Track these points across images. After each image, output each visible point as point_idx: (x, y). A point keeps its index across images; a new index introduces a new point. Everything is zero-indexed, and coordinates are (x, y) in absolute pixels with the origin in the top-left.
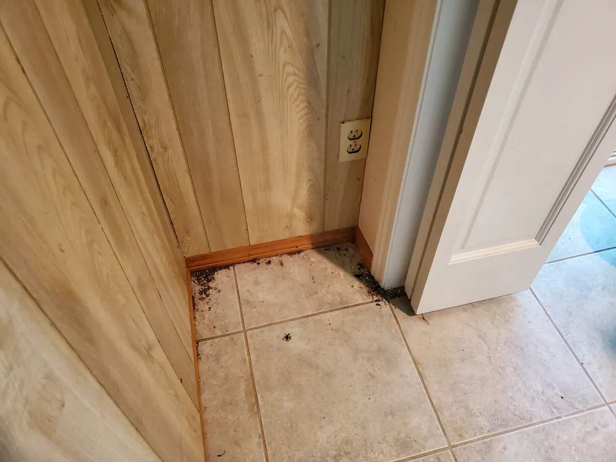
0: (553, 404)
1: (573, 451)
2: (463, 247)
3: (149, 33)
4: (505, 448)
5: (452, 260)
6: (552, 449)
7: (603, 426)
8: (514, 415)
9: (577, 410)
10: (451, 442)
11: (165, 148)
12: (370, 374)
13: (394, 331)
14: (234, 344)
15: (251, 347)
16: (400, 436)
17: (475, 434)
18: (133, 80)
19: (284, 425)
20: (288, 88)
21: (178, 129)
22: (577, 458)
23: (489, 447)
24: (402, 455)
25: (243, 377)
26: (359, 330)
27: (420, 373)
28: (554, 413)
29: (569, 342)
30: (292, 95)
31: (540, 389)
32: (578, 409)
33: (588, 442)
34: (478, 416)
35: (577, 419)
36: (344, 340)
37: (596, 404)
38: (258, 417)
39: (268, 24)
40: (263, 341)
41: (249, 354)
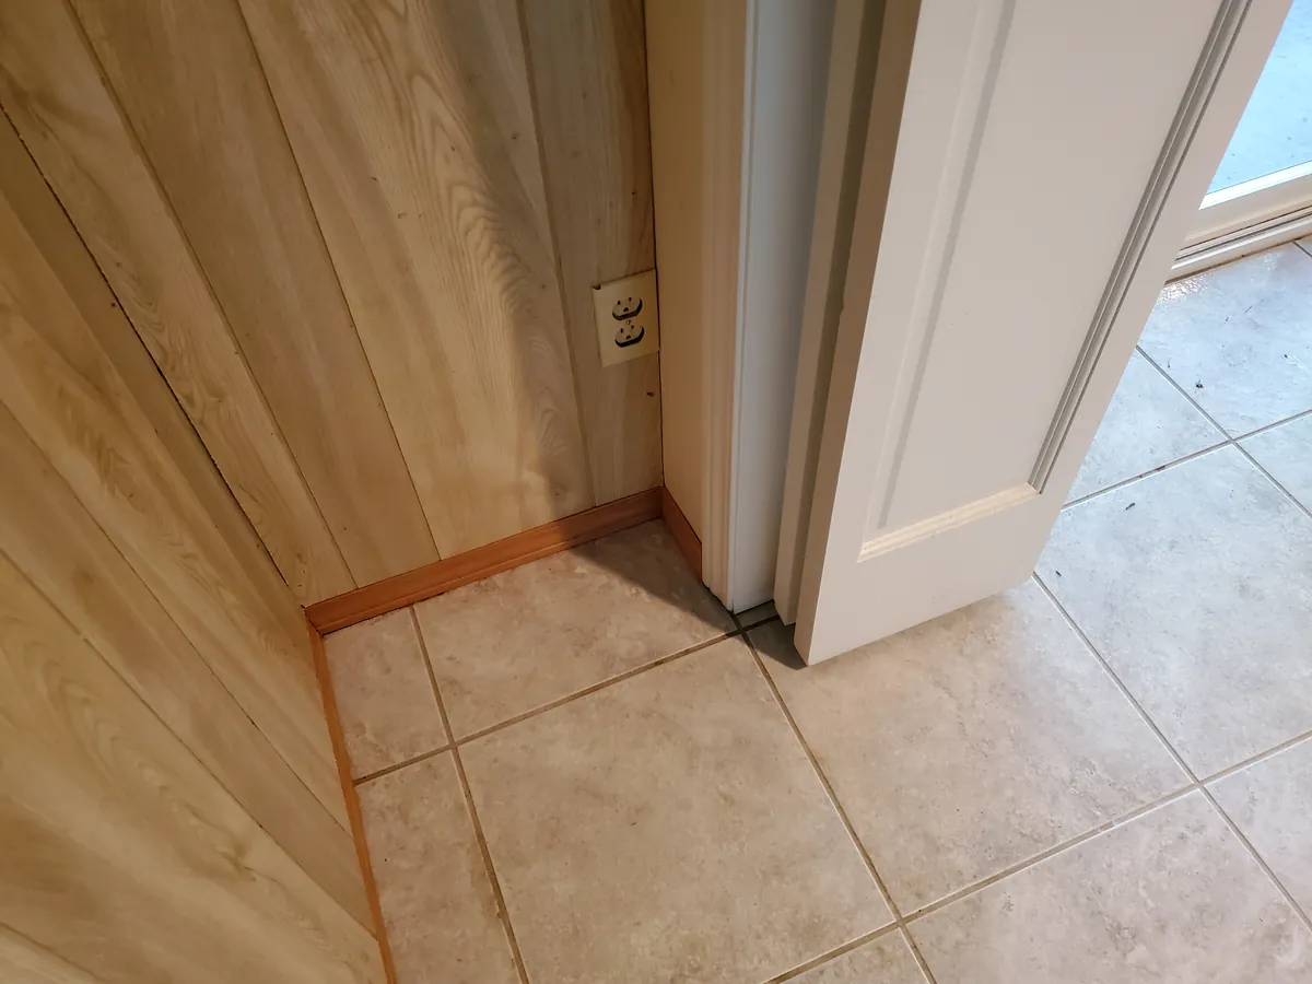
0: (1094, 800)
1: (1141, 890)
2: (882, 523)
3: (138, 164)
4: (1009, 906)
5: (863, 552)
6: (1099, 892)
7: (1195, 831)
8: (1019, 836)
9: (1141, 806)
10: (901, 911)
11: (220, 396)
12: (725, 799)
13: (763, 699)
14: (436, 778)
15: (471, 778)
16: (798, 916)
17: (948, 885)
18: (118, 265)
19: (560, 931)
20: (466, 233)
21: (240, 350)
22: (1151, 904)
23: (977, 908)
24: (809, 953)
25: (461, 844)
26: (692, 707)
27: (825, 780)
28: (1097, 817)
29: (1115, 666)
30: (478, 245)
31: (1065, 773)
32: (1142, 802)
33: (1168, 867)
34: (950, 850)
35: (1142, 823)
36: (664, 733)
37: (1178, 787)
38: (505, 924)
39: (399, 110)
40: (496, 760)
41: (469, 794)
